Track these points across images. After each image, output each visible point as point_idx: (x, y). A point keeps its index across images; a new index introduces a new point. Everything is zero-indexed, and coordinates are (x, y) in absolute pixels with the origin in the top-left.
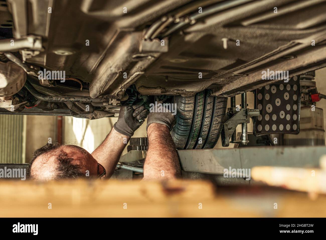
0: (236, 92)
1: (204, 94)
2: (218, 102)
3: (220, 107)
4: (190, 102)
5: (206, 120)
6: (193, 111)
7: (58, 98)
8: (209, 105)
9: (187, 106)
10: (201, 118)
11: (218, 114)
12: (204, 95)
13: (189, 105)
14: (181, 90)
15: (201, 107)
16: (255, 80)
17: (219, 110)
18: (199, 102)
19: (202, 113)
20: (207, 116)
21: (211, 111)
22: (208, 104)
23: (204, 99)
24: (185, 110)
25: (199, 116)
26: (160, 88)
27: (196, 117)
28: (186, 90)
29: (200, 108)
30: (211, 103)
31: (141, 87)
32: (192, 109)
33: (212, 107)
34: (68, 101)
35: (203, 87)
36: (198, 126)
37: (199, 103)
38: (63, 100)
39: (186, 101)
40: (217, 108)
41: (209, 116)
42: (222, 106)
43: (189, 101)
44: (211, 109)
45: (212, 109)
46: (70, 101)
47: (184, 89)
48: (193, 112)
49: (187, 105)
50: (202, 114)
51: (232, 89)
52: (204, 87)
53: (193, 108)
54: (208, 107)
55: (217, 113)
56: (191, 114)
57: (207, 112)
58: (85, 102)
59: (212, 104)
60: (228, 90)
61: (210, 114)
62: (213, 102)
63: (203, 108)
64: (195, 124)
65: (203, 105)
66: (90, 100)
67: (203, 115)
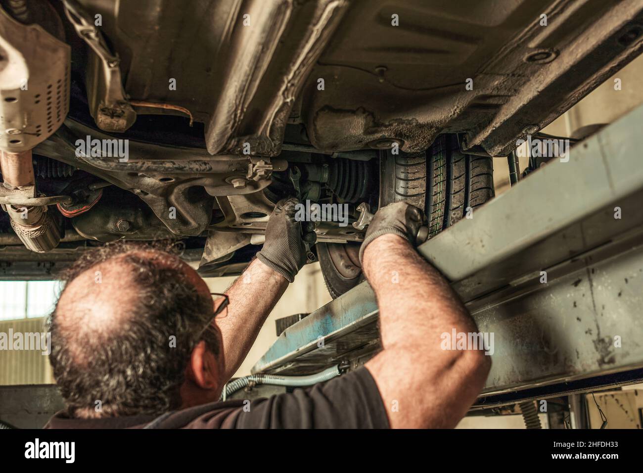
0: (519, 133)
1: (445, 158)
2: (474, 175)
3: (479, 186)
4: (417, 175)
5: (453, 216)
6: (424, 195)
7: (137, 163)
8: (456, 181)
9: (411, 184)
10: (443, 210)
11: (476, 201)
12: (445, 160)
13: (415, 183)
14: (406, 120)
15: (440, 186)
16: (579, 56)
17: (478, 193)
18: (437, 176)
19: (443, 199)
20: (455, 206)
21: (462, 194)
22: (455, 179)
23: (445, 169)
24: (409, 194)
25: (438, 206)
26: (364, 113)
27: (432, 209)
28: (417, 119)
29: (439, 189)
30: (460, 177)
31: (323, 109)
32: (422, 190)
33: (463, 184)
34: (159, 169)
35: (456, 107)
36: (438, 229)
37: (437, 178)
38: (149, 166)
39: (409, 175)
40: (475, 187)
41: (458, 206)
42: (483, 185)
43: (414, 173)
44: (462, 190)
45: (464, 190)
46: (165, 168)
47: (413, 119)
48: (424, 198)
49: (410, 182)
50: (444, 202)
51: (518, 108)
52: (458, 107)
53: (425, 189)
54: (456, 186)
55: (474, 200)
56: (420, 202)
57: (454, 197)
58: (197, 170)
59: (463, 179)
60: (507, 115)
61: (460, 202)
62: (464, 175)
63: (445, 189)
64: (431, 225)
65: (445, 182)
66: (207, 166)
67: (446, 203)
